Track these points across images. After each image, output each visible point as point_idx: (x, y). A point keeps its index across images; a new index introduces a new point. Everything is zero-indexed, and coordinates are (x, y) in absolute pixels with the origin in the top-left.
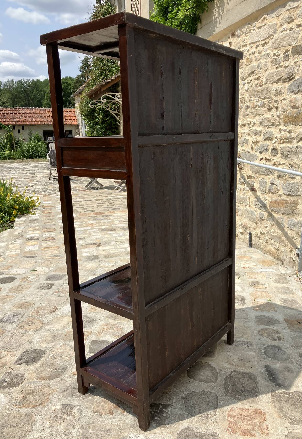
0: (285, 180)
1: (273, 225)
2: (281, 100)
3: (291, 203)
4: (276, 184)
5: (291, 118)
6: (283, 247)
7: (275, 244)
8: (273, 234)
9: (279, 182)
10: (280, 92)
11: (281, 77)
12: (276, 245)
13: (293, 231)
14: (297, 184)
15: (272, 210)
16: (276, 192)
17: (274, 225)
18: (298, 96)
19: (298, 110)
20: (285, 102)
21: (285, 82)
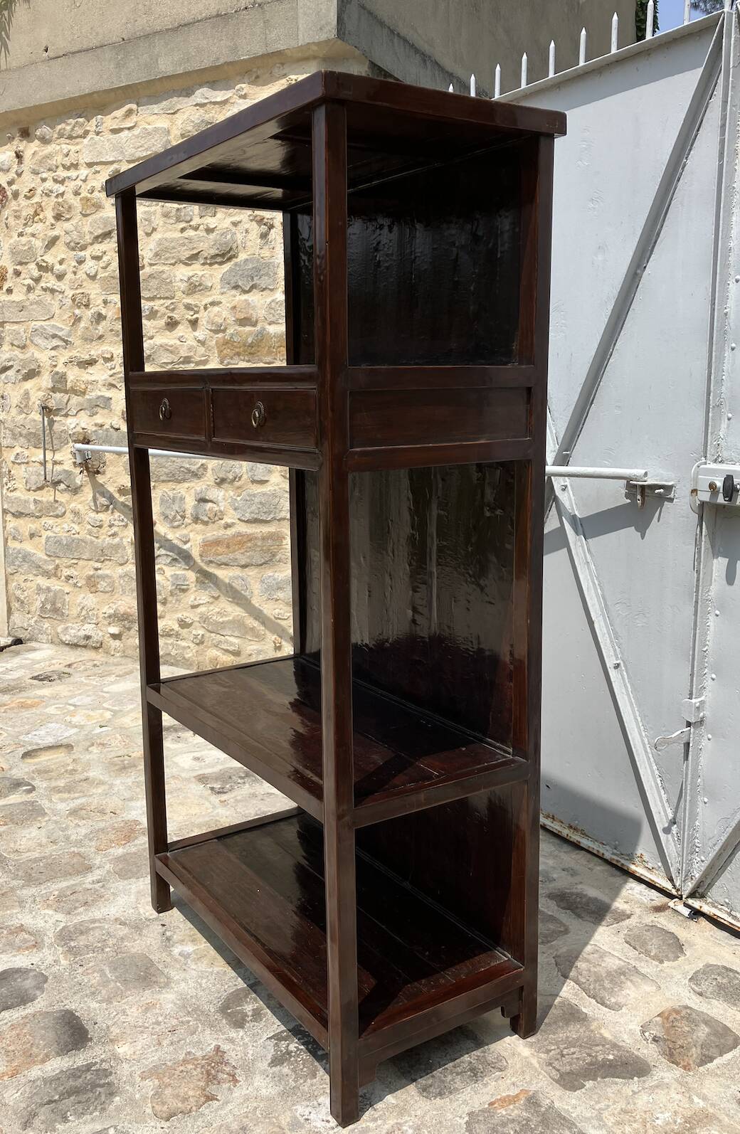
0: (239, 488)
1: (217, 598)
2: (206, 305)
3: (263, 539)
4: (215, 500)
5: (240, 348)
6: (252, 643)
7: (227, 642)
8: (221, 620)
9: (222, 494)
10: (200, 285)
11: (199, 252)
12: (232, 644)
13: (277, 600)
14: (274, 495)
15: (211, 562)
16: (217, 518)
17: (219, 596)
18: (253, 298)
19: (256, 329)
20: (216, 309)
21: (211, 264)
